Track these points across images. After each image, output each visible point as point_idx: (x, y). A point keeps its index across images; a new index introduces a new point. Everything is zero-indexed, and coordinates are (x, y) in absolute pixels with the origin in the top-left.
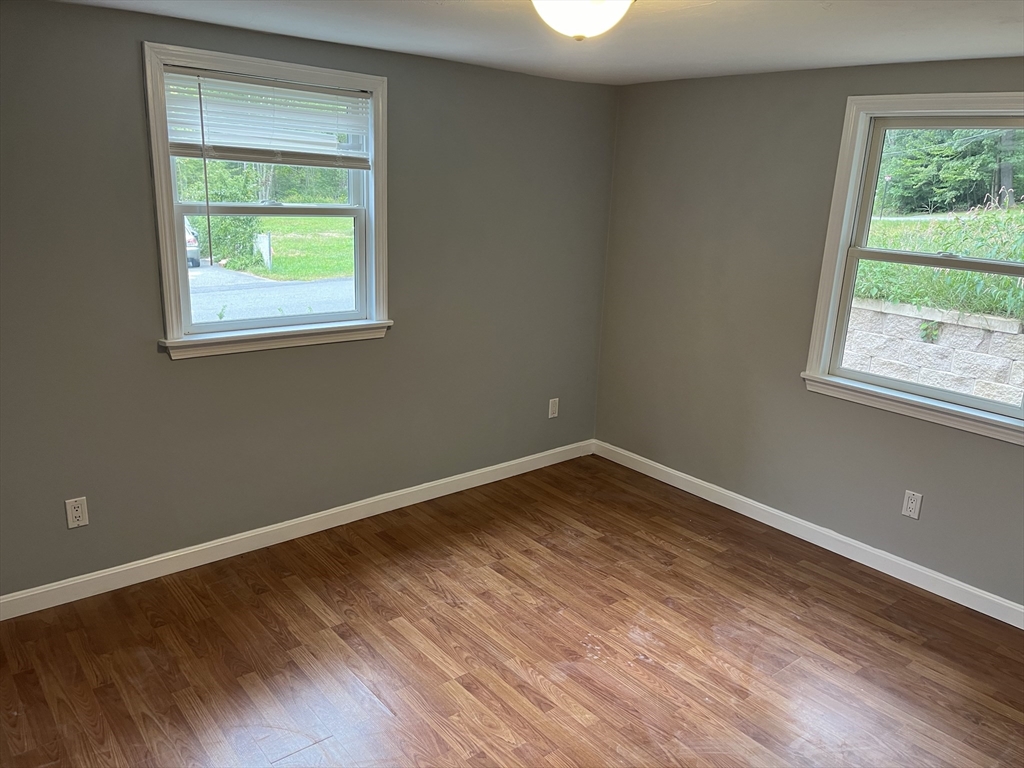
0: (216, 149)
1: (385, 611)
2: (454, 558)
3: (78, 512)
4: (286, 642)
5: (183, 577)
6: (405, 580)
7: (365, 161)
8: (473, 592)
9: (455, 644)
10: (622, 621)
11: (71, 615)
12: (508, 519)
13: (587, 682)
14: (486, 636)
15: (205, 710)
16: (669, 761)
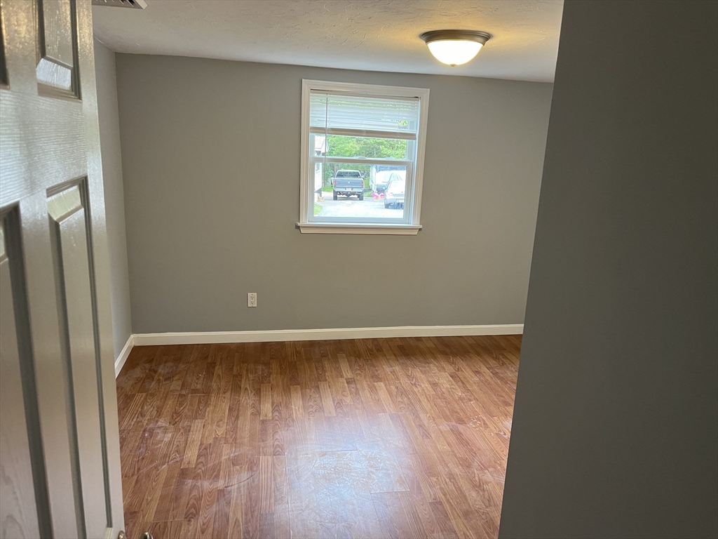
0: (333, 129)
1: (377, 378)
2: (431, 365)
3: (252, 299)
4: (321, 378)
5: (295, 344)
6: (397, 368)
7: (414, 135)
8: (429, 381)
9: (401, 400)
10: (506, 415)
11: (242, 348)
12: (479, 355)
13: (459, 435)
14: (420, 401)
15: (270, 393)
16: (474, 477)
